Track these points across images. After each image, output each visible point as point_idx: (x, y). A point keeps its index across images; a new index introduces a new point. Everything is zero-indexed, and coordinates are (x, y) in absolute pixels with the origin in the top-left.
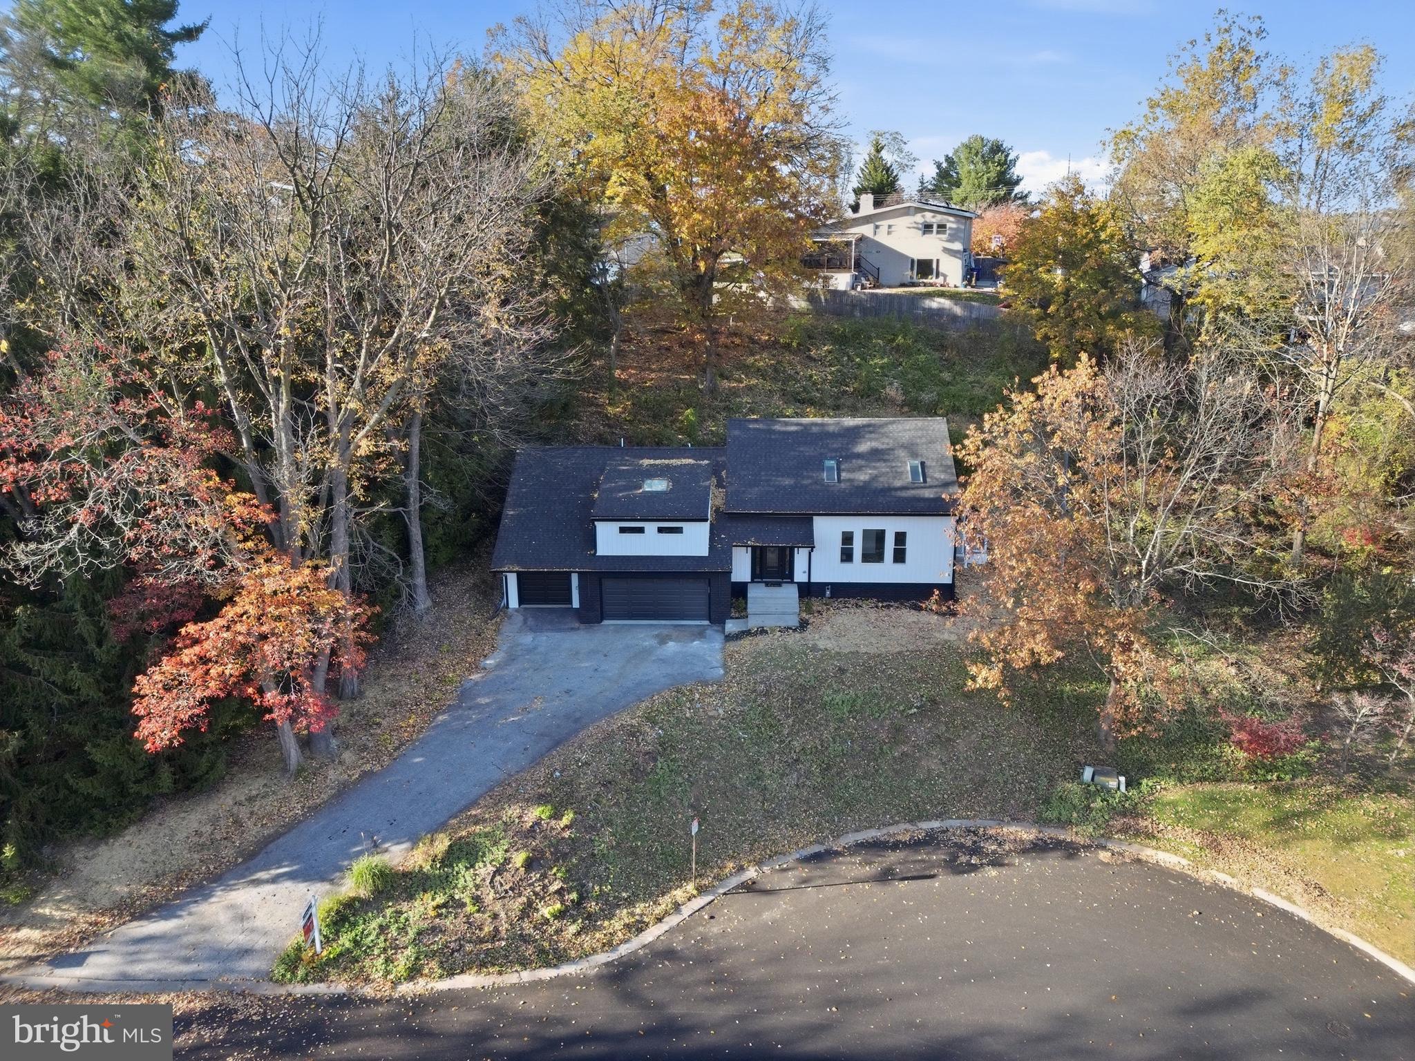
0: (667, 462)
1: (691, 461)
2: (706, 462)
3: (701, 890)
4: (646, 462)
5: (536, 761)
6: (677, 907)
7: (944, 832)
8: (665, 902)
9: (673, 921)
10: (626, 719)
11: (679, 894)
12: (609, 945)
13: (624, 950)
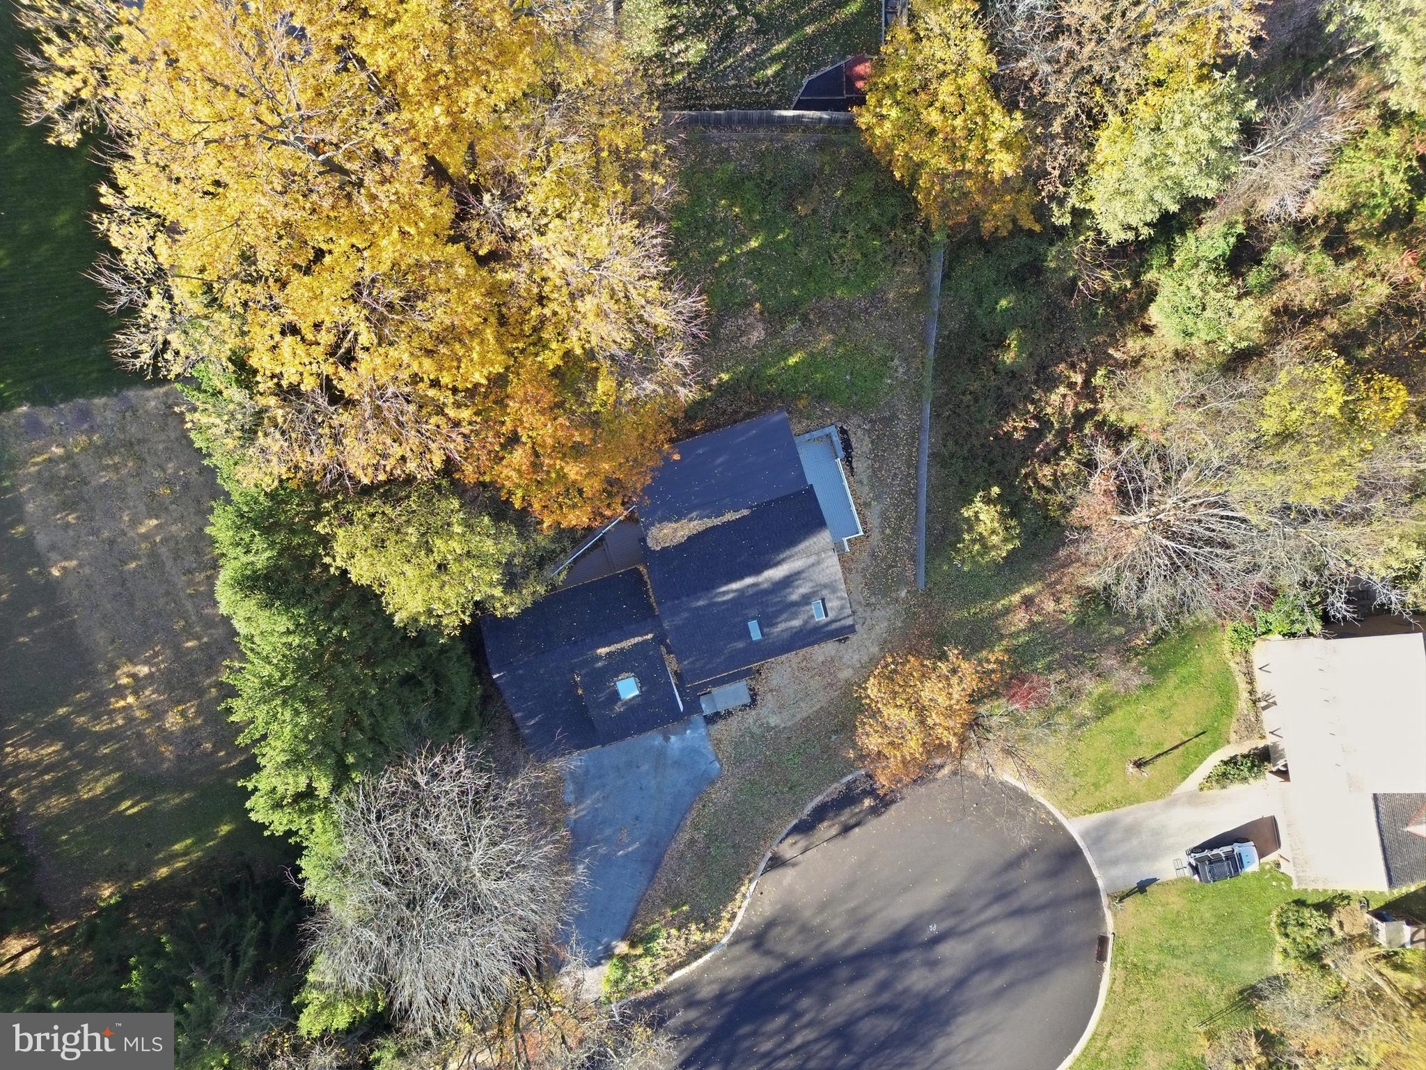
0: (619, 646)
1: (638, 639)
2: (650, 636)
3: (750, 881)
4: (603, 651)
5: (651, 879)
6: (744, 896)
7: (854, 782)
8: (738, 896)
9: (745, 904)
10: (685, 836)
11: (743, 889)
12: (726, 932)
13: (732, 930)
